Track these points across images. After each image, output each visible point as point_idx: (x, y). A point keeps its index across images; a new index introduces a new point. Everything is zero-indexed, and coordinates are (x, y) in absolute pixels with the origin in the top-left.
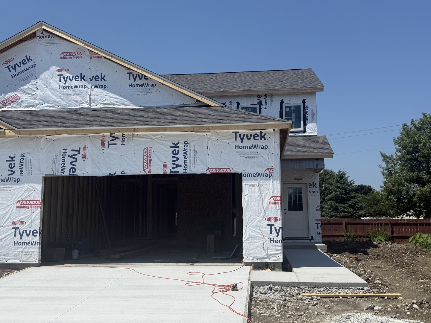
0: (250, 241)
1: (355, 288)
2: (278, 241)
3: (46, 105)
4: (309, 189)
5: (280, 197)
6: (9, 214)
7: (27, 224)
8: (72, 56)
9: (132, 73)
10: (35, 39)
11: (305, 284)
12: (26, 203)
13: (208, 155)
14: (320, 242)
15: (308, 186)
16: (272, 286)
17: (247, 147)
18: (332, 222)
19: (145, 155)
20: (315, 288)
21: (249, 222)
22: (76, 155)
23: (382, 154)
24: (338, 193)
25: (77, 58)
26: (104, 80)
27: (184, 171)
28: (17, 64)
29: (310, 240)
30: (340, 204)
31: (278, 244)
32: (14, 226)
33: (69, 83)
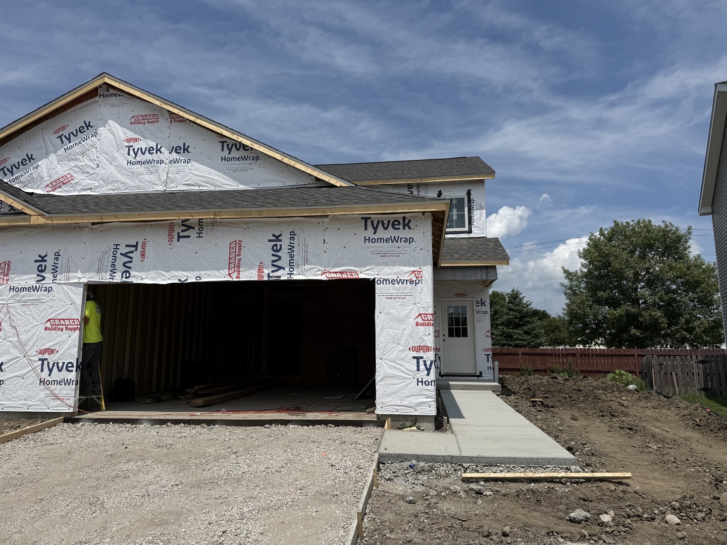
0: (385, 382)
1: (555, 467)
2: (428, 382)
3: (110, 187)
4: (476, 309)
5: (432, 315)
6: (34, 339)
7: (59, 354)
8: (146, 121)
9: (226, 142)
10: (97, 99)
11: (471, 459)
12: (60, 322)
13: (325, 252)
14: (491, 380)
15: (475, 305)
16: (414, 462)
17: (382, 240)
18: (505, 352)
19: (232, 253)
20: (486, 466)
21: (385, 353)
22: (132, 252)
23: (564, 270)
24: (512, 317)
25: (152, 122)
26: (188, 152)
27: (289, 276)
28: (72, 133)
29: (478, 376)
30: (514, 330)
31: (429, 387)
32: (41, 356)
33: (140, 157)
